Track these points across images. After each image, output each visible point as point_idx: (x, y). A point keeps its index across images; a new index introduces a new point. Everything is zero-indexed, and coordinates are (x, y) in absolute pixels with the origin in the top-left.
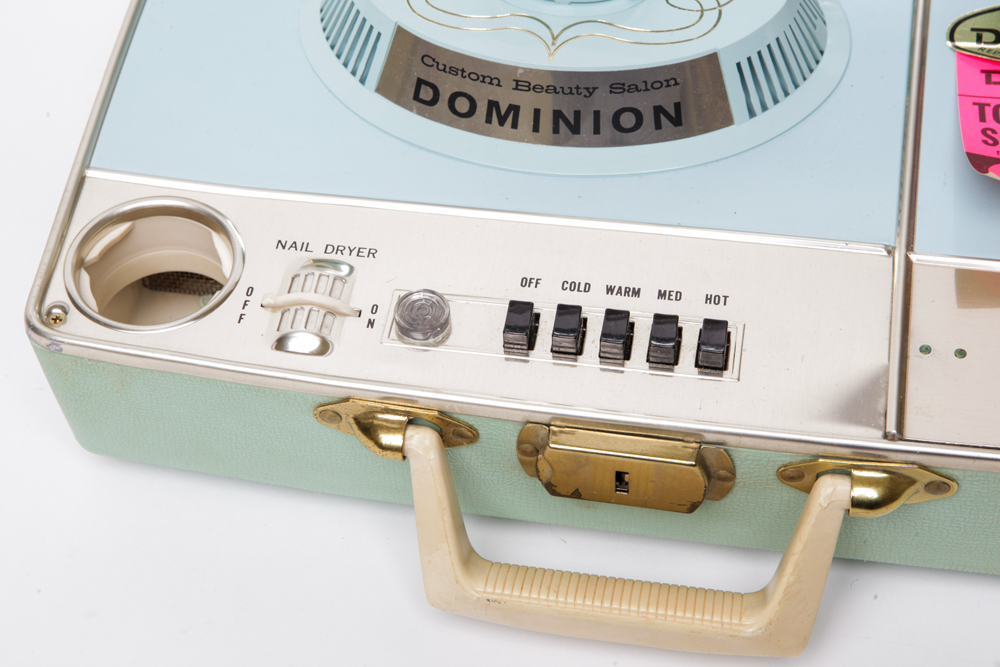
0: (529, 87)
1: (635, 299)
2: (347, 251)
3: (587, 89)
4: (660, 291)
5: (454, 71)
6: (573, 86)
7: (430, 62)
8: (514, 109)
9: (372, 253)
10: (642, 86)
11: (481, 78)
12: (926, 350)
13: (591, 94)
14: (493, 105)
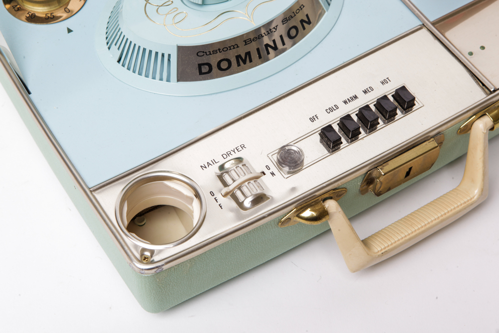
0: (251, 41)
1: (357, 100)
2: (232, 153)
3: (274, 28)
4: (363, 91)
5: (215, 52)
6: (268, 30)
7: (202, 54)
8: (248, 54)
9: (243, 147)
10: (293, 15)
11: (229, 48)
12: (471, 54)
13: (276, 29)
14: (238, 57)
